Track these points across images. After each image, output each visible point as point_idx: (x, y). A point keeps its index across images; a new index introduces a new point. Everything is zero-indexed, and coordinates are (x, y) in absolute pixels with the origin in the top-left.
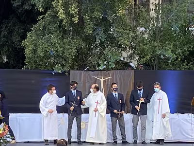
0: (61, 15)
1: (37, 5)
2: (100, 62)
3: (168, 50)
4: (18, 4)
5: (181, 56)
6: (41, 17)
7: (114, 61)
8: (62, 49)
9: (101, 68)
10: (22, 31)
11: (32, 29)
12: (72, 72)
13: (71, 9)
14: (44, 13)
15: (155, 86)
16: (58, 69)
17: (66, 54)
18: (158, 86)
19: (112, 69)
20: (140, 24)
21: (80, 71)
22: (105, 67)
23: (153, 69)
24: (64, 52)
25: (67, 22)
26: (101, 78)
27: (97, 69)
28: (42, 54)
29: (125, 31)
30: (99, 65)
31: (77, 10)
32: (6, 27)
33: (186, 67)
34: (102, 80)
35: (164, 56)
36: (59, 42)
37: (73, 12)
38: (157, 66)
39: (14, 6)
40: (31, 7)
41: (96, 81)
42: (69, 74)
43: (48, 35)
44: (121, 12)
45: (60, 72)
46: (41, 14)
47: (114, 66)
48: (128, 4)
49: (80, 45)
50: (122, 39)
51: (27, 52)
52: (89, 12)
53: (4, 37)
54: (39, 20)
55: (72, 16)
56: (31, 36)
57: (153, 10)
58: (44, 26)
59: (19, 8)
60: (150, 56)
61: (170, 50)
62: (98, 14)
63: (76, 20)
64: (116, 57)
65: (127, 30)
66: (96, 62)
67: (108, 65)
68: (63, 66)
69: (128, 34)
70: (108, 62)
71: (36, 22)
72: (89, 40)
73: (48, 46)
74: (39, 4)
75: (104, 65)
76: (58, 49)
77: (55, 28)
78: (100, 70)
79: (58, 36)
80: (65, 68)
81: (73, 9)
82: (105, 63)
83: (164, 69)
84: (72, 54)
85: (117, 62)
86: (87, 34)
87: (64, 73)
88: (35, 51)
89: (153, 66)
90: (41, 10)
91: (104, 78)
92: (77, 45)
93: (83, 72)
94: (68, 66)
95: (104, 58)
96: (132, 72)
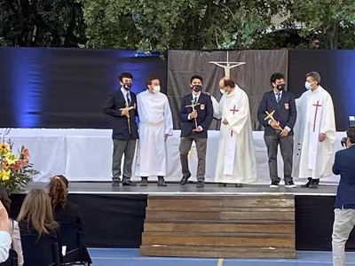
2: (224, 34)
7: (250, 32)
8: (150, 10)
12: (172, 53)
16: (144, 49)
17: (161, 21)
19: (248, 48)
21: (187, 52)
22: (233, 43)
24: (155, 17)
26: (226, 65)
27: (219, 47)
28: (113, 20)
30: (221, 40)
34: (227, 69)
38: (336, 41)
41: (215, 70)
42: (166, 57)
45: (147, 53)
47: (251, 42)
49: (186, 4)
51: (87, 14)
64: (255, 24)
66: (217, 35)
67: (239, 41)
68: (155, 42)
70: (240, 36)
73: (126, 4)
75: (232, 40)
76: (143, 11)
78: (225, 50)
80: (159, 47)
82: (235, 36)
84: (172, 20)
91: (231, 65)
92: (180, 4)
93: (193, 53)
94: (164, 42)
95: (232, 27)
96: (284, 52)
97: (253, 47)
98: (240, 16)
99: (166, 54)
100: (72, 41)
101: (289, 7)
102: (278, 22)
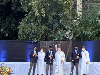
0: (37, 14)
1: (25, 9)
2: (55, 37)
3: (89, 31)
4: (14, 8)
5: (94, 34)
6: (26, 15)
7: (62, 36)
8: (37, 30)
9: (55, 40)
10: (16, 21)
11: (22, 21)
12: (41, 41)
13: (41, 11)
14: (28, 13)
15: (83, 48)
16: (35, 40)
17: (39, 33)
18: (84, 48)
19: (61, 40)
20: (75, 19)
21: (45, 41)
22: (58, 39)
23: (81, 40)
25: (39, 17)
26: (56, 45)
27: (54, 40)
28: (27, 33)
29: (68, 22)
30: (55, 38)
31: (44, 11)
32: (8, 20)
33: (97, 39)
34: (56, 46)
35: (87, 34)
36: (35, 27)
37: (43, 12)
39: (12, 9)
40: (21, 10)
42: (40, 43)
43: (30, 23)
44: (66, 12)
45: (36, 42)
46: (26, 13)
48: (69, 8)
49: (46, 29)
50: (66, 26)
51: (20, 32)
52: (50, 12)
53: (7, 24)
54: (25, 16)
55: (42, 14)
56: (22, 24)
57: (80, 11)
58: (28, 19)
59: (15, 10)
60: (80, 34)
61: (90, 31)
62: (54, 13)
63: (44, 16)
64: (63, 34)
65: (68, 21)
66: (53, 37)
67: (59, 38)
68: (37, 39)
69: (69, 23)
70: (59, 37)
72: (50, 26)
73: (30, 29)
74: (26, 8)
75: (57, 38)
76: (35, 30)
77: (33, 20)
78: (55, 41)
79: (35, 24)
80: (38, 40)
81: (43, 11)
82: (58, 37)
83: (86, 40)
84: (42, 33)
85: (63, 37)
86: (49, 23)
87: (37, 42)
88: (23, 32)
89: (81, 39)
90: (26, 11)
91: (57, 45)
92: (44, 29)
93: (47, 42)
94: (40, 38)
95: (57, 35)
97: (63, 40)
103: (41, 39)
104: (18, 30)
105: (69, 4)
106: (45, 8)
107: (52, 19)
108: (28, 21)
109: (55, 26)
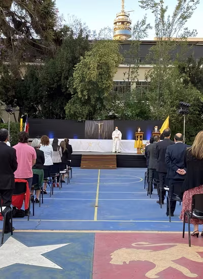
1: (71, 91)
2: (98, 116)
5: (134, 114)
11: (69, 102)
12: (86, 121)
14: (74, 94)
16: (80, 119)
17: (84, 113)
19: (104, 120)
24: (82, 112)
27: (97, 120)
28: (73, 113)
31: (87, 93)
34: (99, 125)
35: (127, 114)
36: (80, 107)
41: (96, 125)
44: (106, 95)
46: (73, 95)
47: (105, 118)
49: (90, 109)
51: (67, 112)
54: (72, 98)
55: (85, 96)
56: (68, 105)
61: (130, 111)
62: (96, 95)
63: (86, 98)
67: (102, 118)
68: (82, 118)
71: (70, 98)
72: (94, 107)
75: (100, 118)
76: (80, 111)
77: (79, 101)
78: (99, 120)
79: (80, 105)
81: (85, 93)
84: (86, 113)
85: (107, 117)
87: (82, 121)
90: (72, 93)
92: (88, 109)
93: (91, 121)
94: (84, 118)
95: (100, 115)
96: (113, 121)
97: (106, 120)
98: (102, 112)
99: (85, 121)
100: (64, 118)
101: (114, 110)
102: (111, 114)
103: (86, 119)
104: (65, 110)
105: (109, 87)
106: (89, 90)
107: (94, 100)
108: (74, 102)
109: (98, 107)
